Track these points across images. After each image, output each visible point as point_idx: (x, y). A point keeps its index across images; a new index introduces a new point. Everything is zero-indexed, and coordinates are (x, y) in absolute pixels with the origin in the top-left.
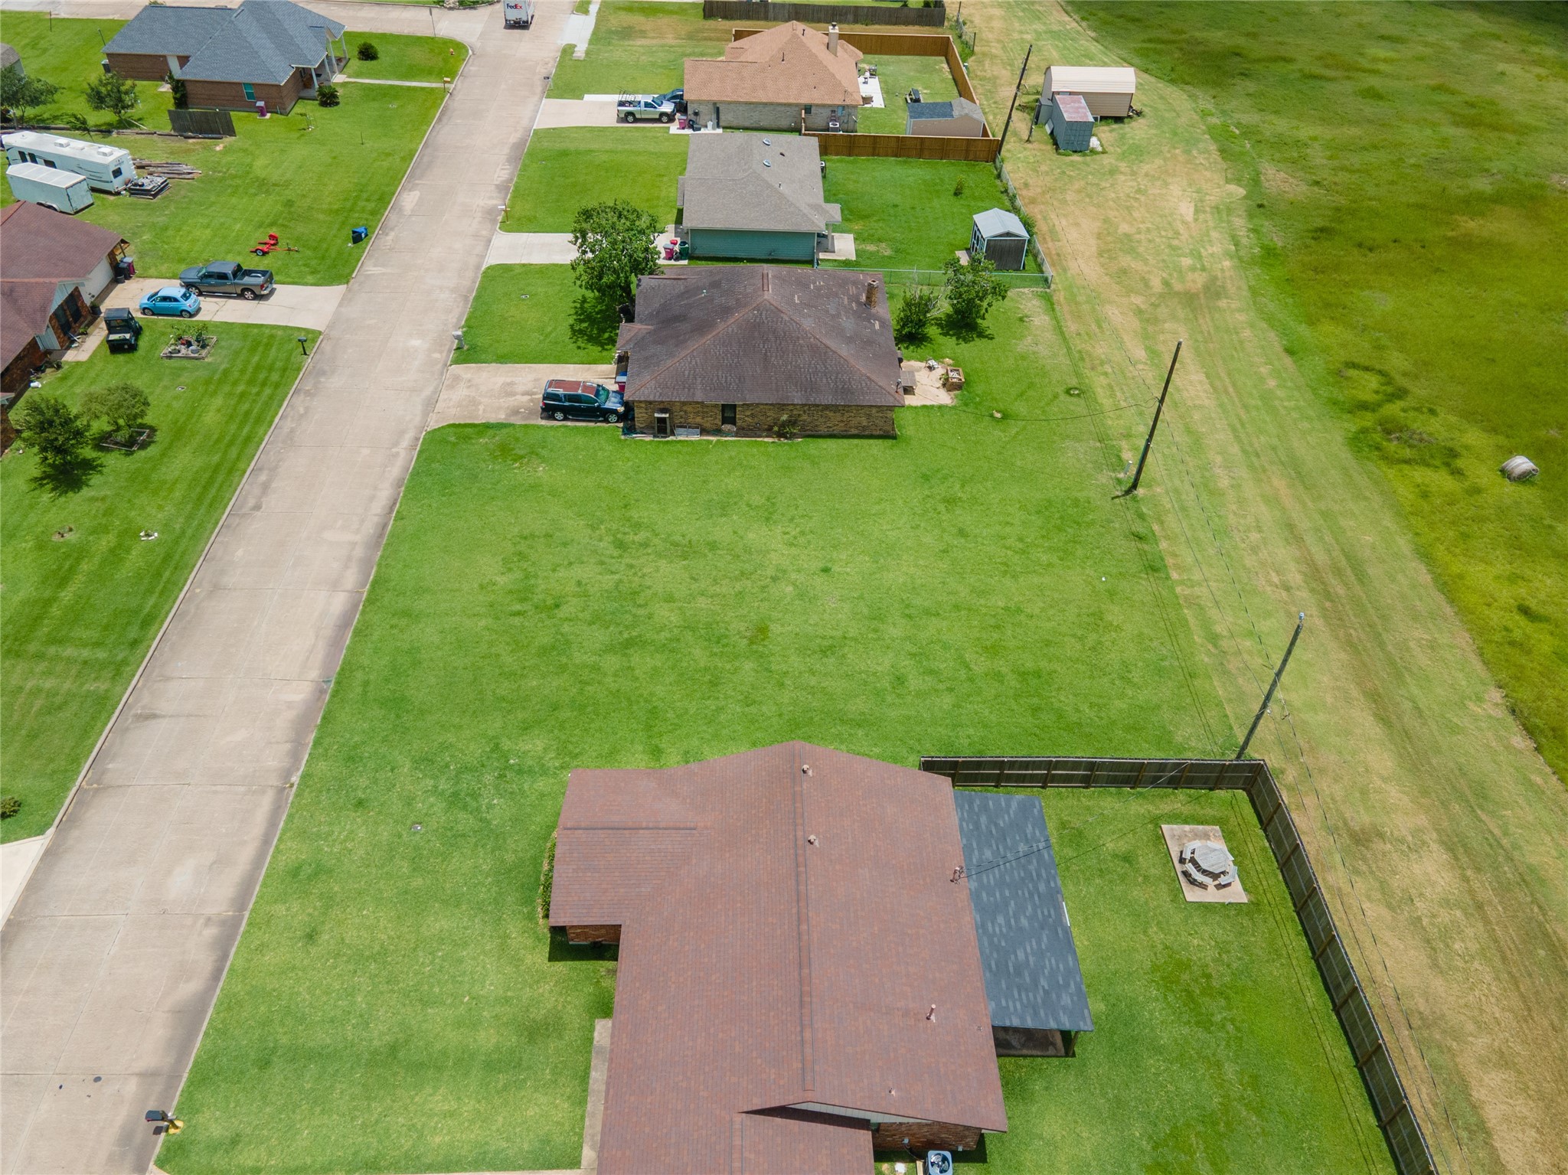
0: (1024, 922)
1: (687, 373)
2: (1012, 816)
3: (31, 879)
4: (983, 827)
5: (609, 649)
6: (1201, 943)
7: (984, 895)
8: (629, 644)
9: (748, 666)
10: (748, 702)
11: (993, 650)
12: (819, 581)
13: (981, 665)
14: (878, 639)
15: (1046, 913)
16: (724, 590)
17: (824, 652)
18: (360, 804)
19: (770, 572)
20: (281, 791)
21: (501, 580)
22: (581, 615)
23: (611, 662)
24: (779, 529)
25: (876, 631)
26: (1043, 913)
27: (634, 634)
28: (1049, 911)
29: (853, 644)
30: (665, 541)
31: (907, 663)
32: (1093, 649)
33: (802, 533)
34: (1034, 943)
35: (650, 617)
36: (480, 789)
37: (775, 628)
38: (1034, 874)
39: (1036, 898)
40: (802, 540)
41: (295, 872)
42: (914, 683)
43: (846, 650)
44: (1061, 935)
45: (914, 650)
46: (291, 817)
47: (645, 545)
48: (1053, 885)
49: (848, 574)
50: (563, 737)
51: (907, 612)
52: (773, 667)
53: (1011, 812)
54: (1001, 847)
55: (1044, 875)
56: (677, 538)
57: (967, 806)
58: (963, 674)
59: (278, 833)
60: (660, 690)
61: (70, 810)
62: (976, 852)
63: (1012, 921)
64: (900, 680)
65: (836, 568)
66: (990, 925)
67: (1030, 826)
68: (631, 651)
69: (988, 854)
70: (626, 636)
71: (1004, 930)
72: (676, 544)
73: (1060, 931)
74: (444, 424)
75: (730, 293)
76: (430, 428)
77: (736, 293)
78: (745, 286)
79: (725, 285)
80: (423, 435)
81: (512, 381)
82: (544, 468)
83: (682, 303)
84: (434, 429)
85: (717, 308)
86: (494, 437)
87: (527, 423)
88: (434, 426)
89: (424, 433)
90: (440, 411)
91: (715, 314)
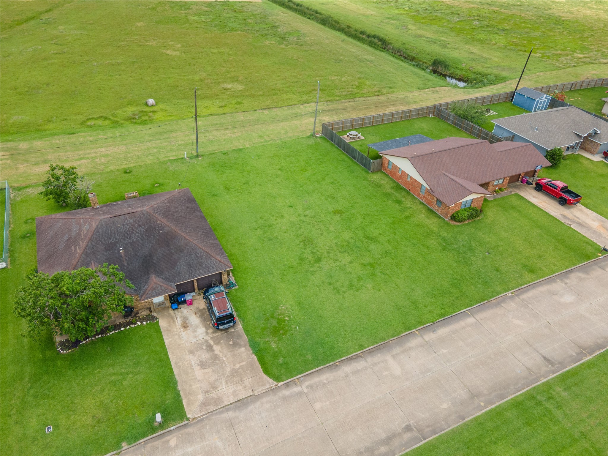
5: (377, 242)
8: (369, 238)
9: (353, 211)
12: (298, 207)
14: (317, 190)
16: (321, 226)
17: (332, 198)
19: (302, 218)
21: (369, 286)
22: (367, 255)
23: (382, 239)
24: (274, 222)
25: (314, 191)
27: (363, 239)
30: (304, 249)
33: (273, 216)
35: (352, 238)
37: (331, 210)
40: (277, 215)
41: (532, 272)
43: (328, 195)
45: (316, 183)
47: (312, 254)
49: (289, 201)
51: (299, 187)
52: (349, 206)
56: (301, 246)
65: (288, 204)
68: (373, 237)
72: (305, 245)
74: (265, 377)
75: (128, 233)
76: (273, 384)
77: (131, 229)
78: (124, 225)
79: (116, 239)
80: (282, 383)
81: (198, 365)
82: (282, 307)
83: (126, 264)
84: (273, 380)
85: (145, 237)
86: (267, 341)
87: (244, 333)
88: (270, 382)
89: (280, 384)
90: (250, 390)
91: (152, 236)
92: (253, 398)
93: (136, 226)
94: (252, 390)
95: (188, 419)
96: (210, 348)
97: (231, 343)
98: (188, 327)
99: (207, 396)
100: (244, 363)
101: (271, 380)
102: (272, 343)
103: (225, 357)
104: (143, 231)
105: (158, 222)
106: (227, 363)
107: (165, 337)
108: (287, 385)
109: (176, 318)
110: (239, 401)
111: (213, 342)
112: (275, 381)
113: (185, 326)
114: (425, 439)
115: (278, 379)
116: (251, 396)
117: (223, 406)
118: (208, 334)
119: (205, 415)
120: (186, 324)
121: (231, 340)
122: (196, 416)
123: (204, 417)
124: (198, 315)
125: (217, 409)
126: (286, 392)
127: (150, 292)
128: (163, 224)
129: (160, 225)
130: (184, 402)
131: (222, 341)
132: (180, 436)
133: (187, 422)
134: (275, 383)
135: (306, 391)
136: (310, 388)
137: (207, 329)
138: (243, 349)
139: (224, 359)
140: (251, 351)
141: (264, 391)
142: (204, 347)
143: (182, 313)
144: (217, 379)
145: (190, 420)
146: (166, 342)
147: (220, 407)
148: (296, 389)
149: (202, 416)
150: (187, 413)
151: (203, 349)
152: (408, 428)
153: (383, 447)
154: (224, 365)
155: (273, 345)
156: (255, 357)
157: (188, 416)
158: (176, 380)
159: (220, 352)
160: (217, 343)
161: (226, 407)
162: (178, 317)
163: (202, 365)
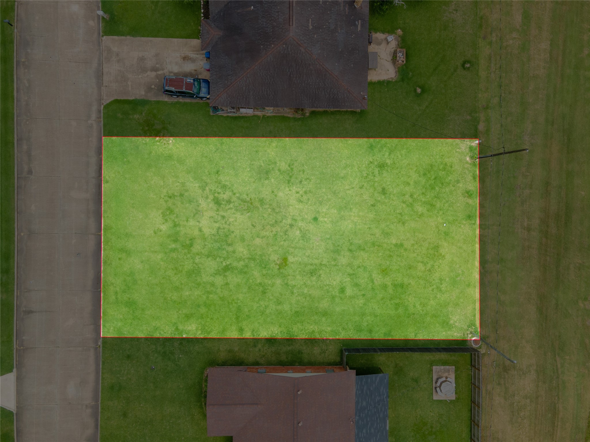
0: (373, 430)
1: (244, 88)
2: (376, 384)
3: (17, 389)
4: (365, 392)
5: (217, 273)
6: (434, 415)
7: (360, 422)
8: (227, 268)
9: (279, 282)
10: (279, 303)
11: (385, 272)
12: (311, 227)
13: (378, 279)
14: (335, 265)
15: (381, 426)
16: (267, 233)
17: (312, 273)
18: (129, 357)
19: (289, 221)
20: (96, 349)
21: (164, 227)
22: (203, 251)
23: (219, 280)
24: (294, 189)
25: (335, 260)
26: (380, 426)
27: (228, 263)
28: (382, 425)
29: (324, 268)
30: (239, 198)
31: (347, 280)
32: (429, 270)
33: (306, 192)
34: (374, 439)
35: (234, 252)
36: (173, 350)
37: (291, 259)
38: (380, 410)
39: (379, 419)
40: (305, 197)
41: (112, 388)
42: (349, 291)
43: (321, 272)
44: (384, 434)
45: (351, 272)
46: (103, 363)
47: (229, 202)
48: (385, 413)
49: (325, 222)
50: (203, 323)
51: (350, 248)
52: (290, 283)
53: (376, 383)
54: (370, 400)
55: (383, 410)
56: (244, 196)
57: (360, 383)
58: (370, 286)
59: (101, 370)
60: (241, 296)
61: (17, 360)
62: (360, 404)
63: (368, 430)
64: (342, 290)
65: (321, 219)
66: (360, 433)
67: (382, 388)
68: (227, 274)
69: (364, 404)
70: (224, 264)
71: (365, 435)
72: (244, 201)
73: (384, 433)
74: (112, 99)
75: (269, 16)
76: (105, 102)
77: (273, 18)
78: (278, 12)
79: (265, 4)
80: (102, 108)
81: (143, 56)
82: (172, 141)
83: (239, 11)
84: (107, 104)
85: (261, 31)
86: (142, 113)
87: (158, 100)
88: (107, 100)
89: (102, 106)
90: (107, 85)
91: (259, 37)
92: (100, 84)
93: (274, 23)
94: (106, 86)
95: (103, 36)
96: (154, 69)
97: (153, 87)
98: (184, 60)
99: (114, 54)
100: (130, 89)
101: (108, 102)
102: (138, 116)
103: (142, 78)
104: (267, 30)
105: (273, 46)
106: (135, 76)
107: (180, 40)
108: (100, 111)
109: (198, 54)
110: (103, 74)
111: (160, 73)
112: (106, 105)
113: (185, 58)
114: (18, 177)
115: (107, 107)
116: (103, 83)
117: (103, 62)
118: (169, 73)
119: (102, 48)
120: (188, 60)
121: (156, 88)
122: (103, 42)
123: (101, 47)
124: (193, 72)
125: (102, 57)
126: (94, 108)
127: (206, 28)
128: (270, 49)
129: (269, 47)
130: (116, 37)
131: (158, 81)
132: (94, 29)
133: (101, 35)
134: (104, 104)
135: (90, 122)
136: (90, 126)
137: (175, 74)
138: (143, 93)
139: (140, 76)
140: (138, 98)
141: (102, 93)
142: (157, 66)
143: (201, 60)
144: (125, 65)
145: (102, 38)
146: (175, 40)
147: (103, 60)
148: (94, 116)
149: (102, 46)
150: (107, 37)
151: (157, 64)
152: (30, 172)
153: (26, 148)
154: (135, 74)
155: (136, 116)
156: (131, 99)
157: (104, 37)
158: (136, 37)
159: (148, 75)
160: (157, 76)
161: (102, 64)
162: (197, 56)
163: (142, 59)
